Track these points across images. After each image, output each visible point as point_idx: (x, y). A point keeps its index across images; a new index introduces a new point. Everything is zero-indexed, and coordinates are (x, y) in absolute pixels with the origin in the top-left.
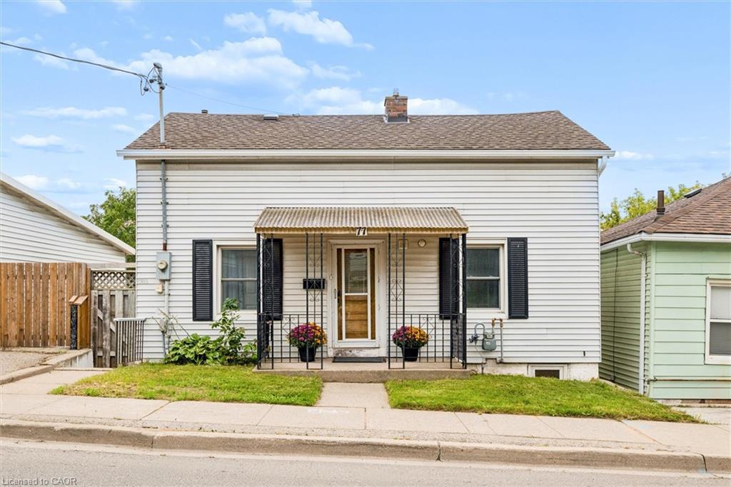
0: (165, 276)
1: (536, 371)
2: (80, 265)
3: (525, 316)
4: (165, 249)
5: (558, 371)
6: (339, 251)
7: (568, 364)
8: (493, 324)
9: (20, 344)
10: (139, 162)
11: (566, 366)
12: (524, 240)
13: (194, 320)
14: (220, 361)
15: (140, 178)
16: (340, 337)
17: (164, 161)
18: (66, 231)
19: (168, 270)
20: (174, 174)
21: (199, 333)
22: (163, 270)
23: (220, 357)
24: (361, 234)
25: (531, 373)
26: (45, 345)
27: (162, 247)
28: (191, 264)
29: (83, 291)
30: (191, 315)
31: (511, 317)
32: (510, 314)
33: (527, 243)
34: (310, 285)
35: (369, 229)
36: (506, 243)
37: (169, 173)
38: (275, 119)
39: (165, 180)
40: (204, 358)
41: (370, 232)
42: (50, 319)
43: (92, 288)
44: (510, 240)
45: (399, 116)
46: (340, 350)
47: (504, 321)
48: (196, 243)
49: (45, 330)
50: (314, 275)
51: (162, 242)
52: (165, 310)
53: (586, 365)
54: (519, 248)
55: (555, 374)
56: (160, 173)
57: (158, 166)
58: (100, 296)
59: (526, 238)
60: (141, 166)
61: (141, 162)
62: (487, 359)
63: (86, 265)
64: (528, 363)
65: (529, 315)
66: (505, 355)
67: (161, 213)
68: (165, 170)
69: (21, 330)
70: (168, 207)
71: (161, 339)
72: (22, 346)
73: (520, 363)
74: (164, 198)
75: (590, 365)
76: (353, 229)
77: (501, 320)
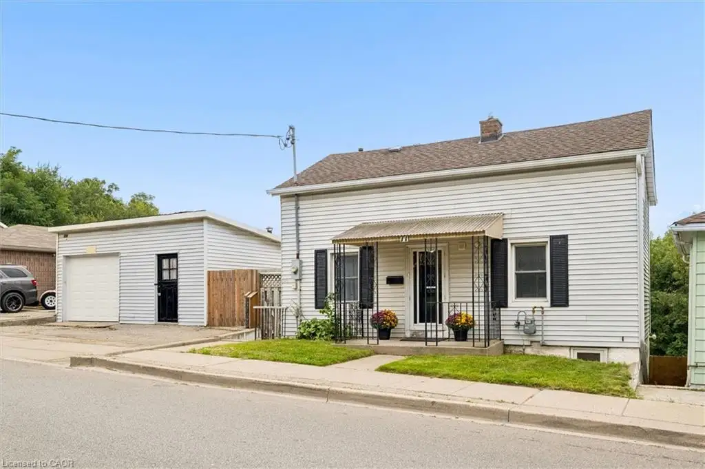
0: (297, 277)
1: (578, 353)
2: (252, 271)
3: (566, 304)
4: (298, 257)
5: (599, 354)
6: (415, 253)
7: (608, 348)
8: (534, 311)
9: (220, 325)
10: (283, 197)
11: (606, 350)
12: (565, 237)
13: (316, 308)
14: (325, 337)
15: (284, 208)
16: (415, 322)
17: (296, 194)
18: (267, 247)
19: (298, 273)
20: (303, 204)
21: (318, 318)
22: (295, 273)
23: (326, 335)
24: (404, 240)
25: (573, 355)
26: (234, 325)
27: (295, 256)
28: (313, 268)
29: (254, 289)
30: (314, 305)
31: (553, 305)
32: (551, 303)
33: (567, 240)
34: (392, 281)
35: (409, 236)
36: (548, 240)
37: (300, 203)
38: (397, 151)
39: (298, 209)
40: (314, 334)
41: (410, 239)
42: (236, 309)
43: (260, 287)
44: (552, 238)
45: (491, 136)
46: (415, 332)
47: (545, 309)
48: (317, 252)
49: (234, 315)
50: (395, 274)
51: (296, 252)
52: (297, 301)
53: (625, 350)
54: (560, 244)
55: (596, 357)
56: (294, 203)
57: (294, 199)
58: (266, 292)
59: (567, 235)
60: (283, 200)
61: (285, 197)
62: (532, 342)
63: (257, 271)
64: (571, 347)
65: (570, 304)
66: (545, 338)
67: (295, 232)
68: (297, 201)
69: (221, 315)
70: (300, 228)
71: (295, 321)
72: (222, 326)
73: (562, 346)
74: (297, 221)
75: (630, 350)
76: (399, 237)
77: (542, 308)
